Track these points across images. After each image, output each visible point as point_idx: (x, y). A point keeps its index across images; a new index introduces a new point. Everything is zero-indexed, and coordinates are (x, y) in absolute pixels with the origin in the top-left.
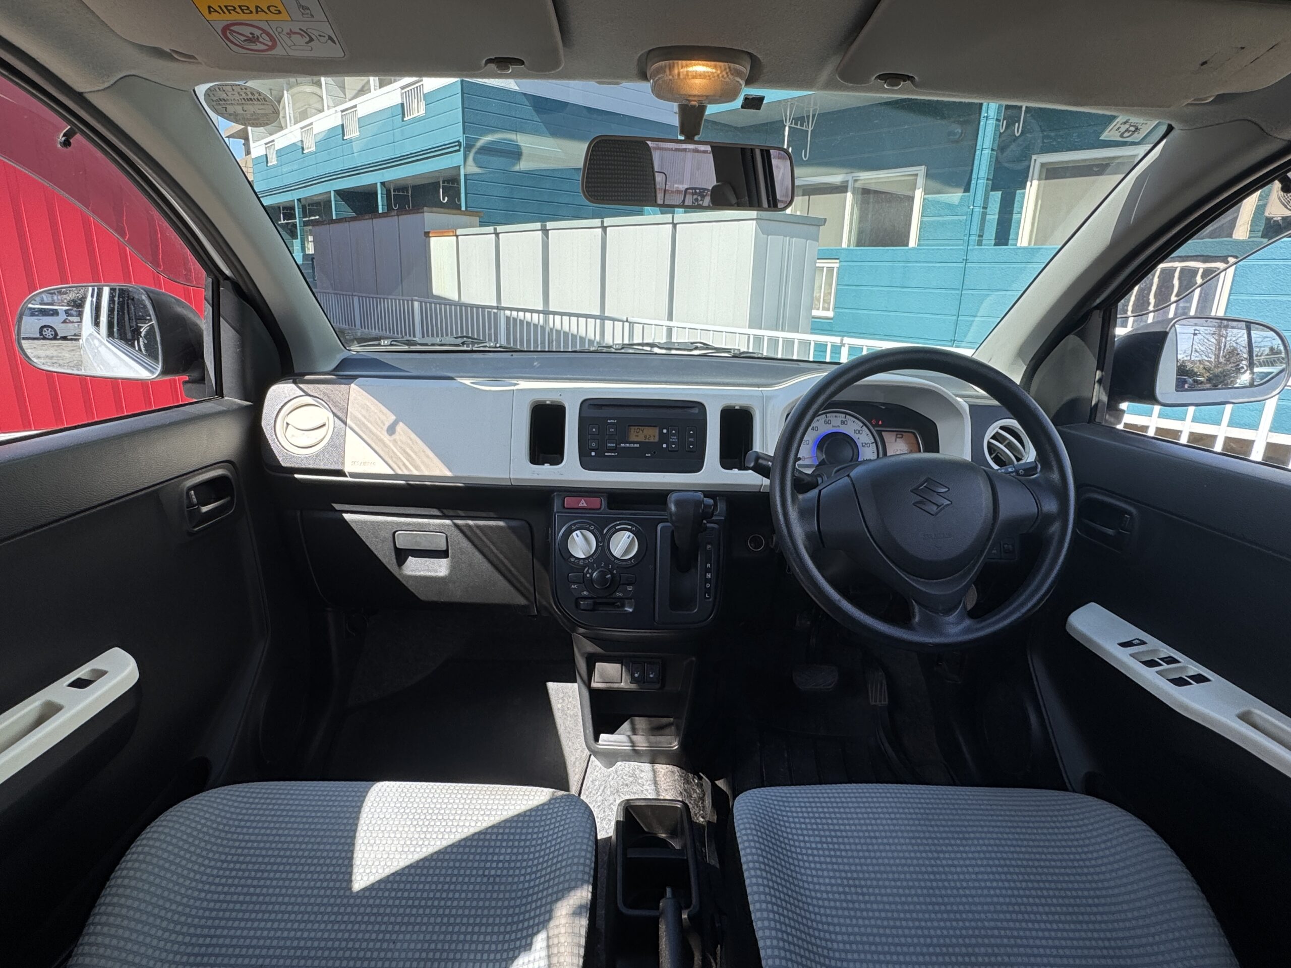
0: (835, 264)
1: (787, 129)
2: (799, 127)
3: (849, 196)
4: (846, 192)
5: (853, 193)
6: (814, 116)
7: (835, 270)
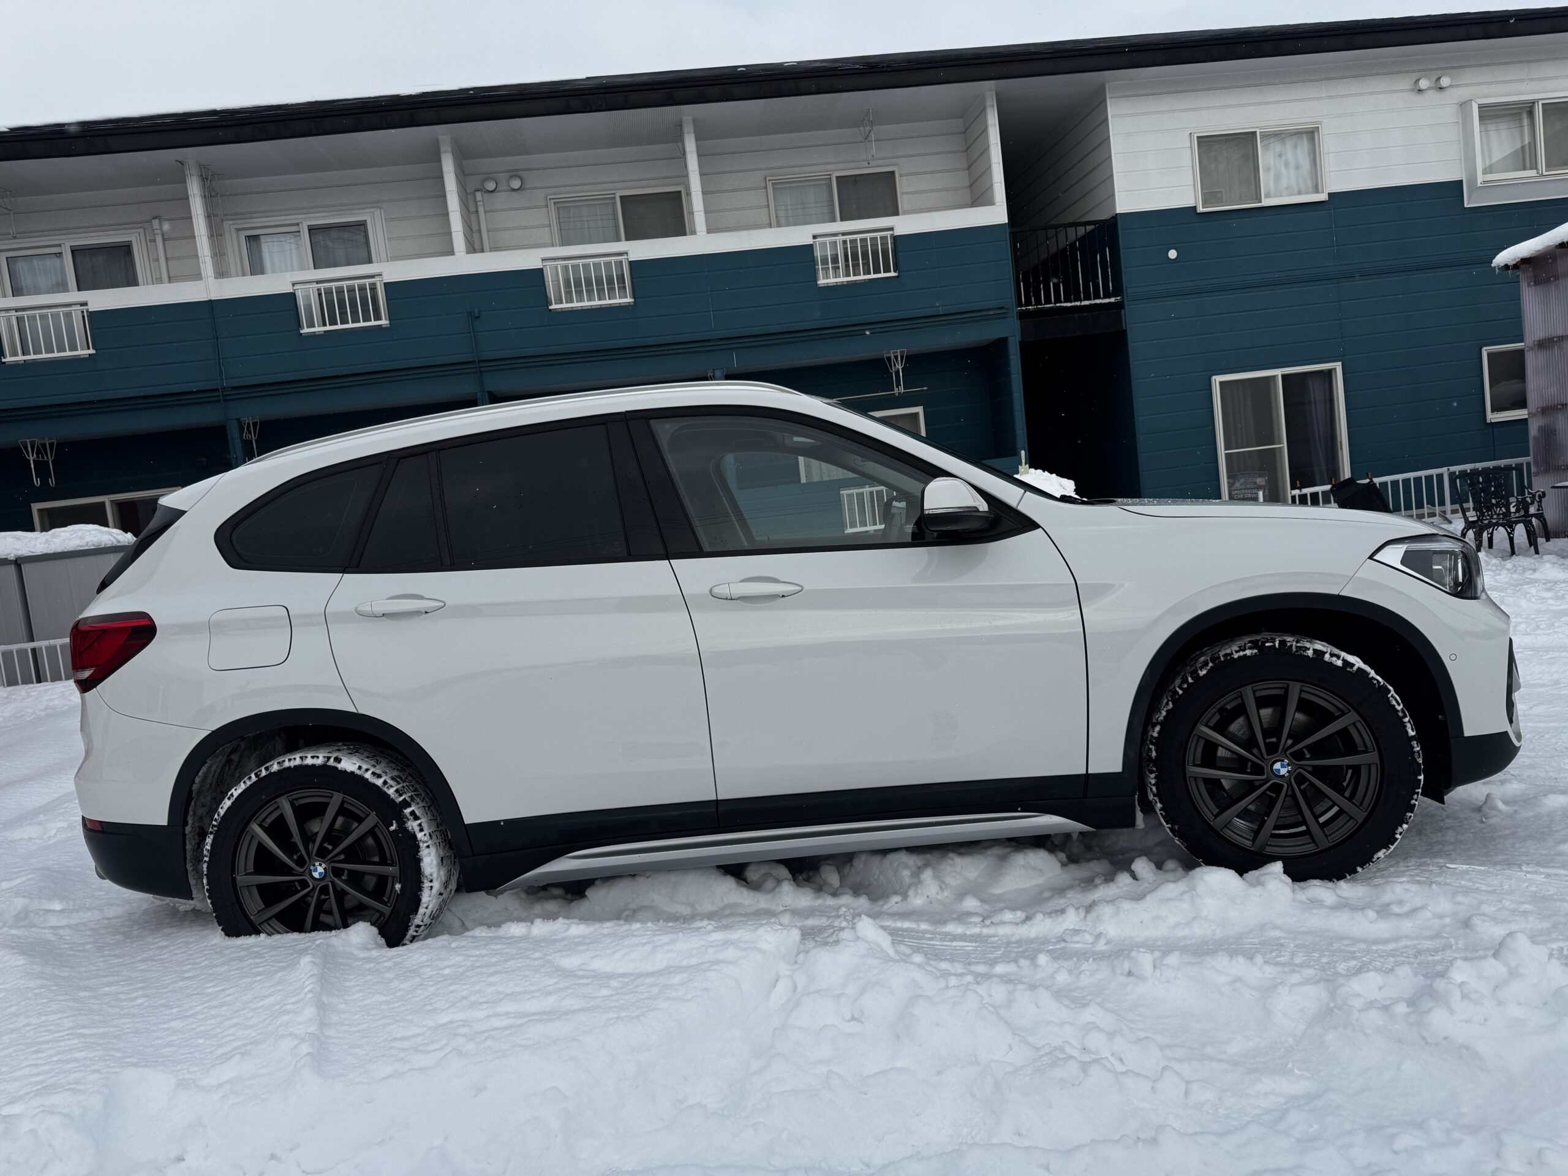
1: (32, 462)
2: (41, 459)
3: (110, 515)
6: (51, 447)
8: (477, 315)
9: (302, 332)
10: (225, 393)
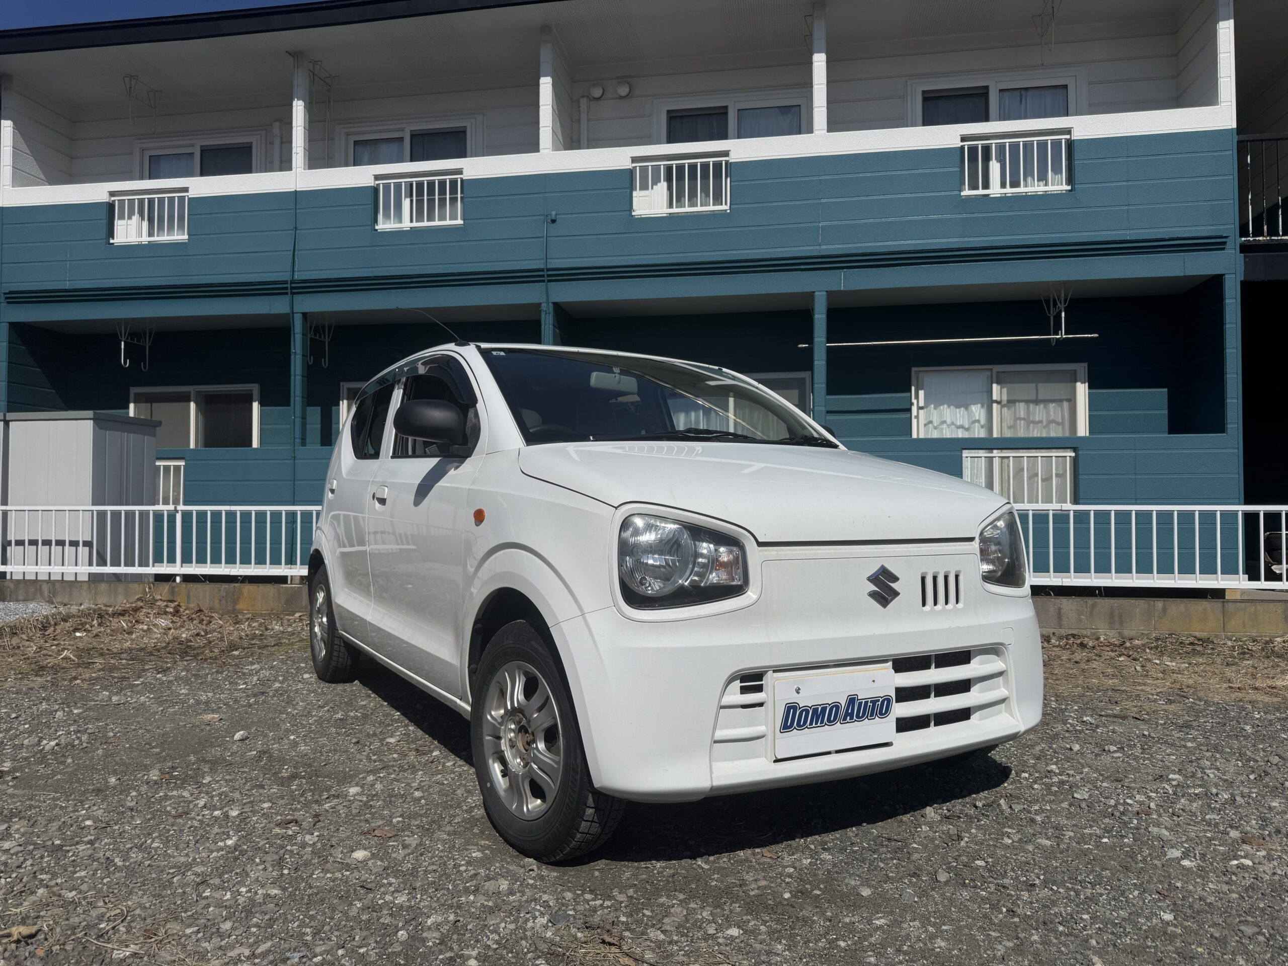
0: (182, 463)
1: (123, 343)
2: (135, 342)
3: (192, 405)
4: (189, 401)
5: (196, 403)
6: (150, 334)
7: (182, 467)
8: (553, 218)
9: (377, 227)
10: (293, 285)
